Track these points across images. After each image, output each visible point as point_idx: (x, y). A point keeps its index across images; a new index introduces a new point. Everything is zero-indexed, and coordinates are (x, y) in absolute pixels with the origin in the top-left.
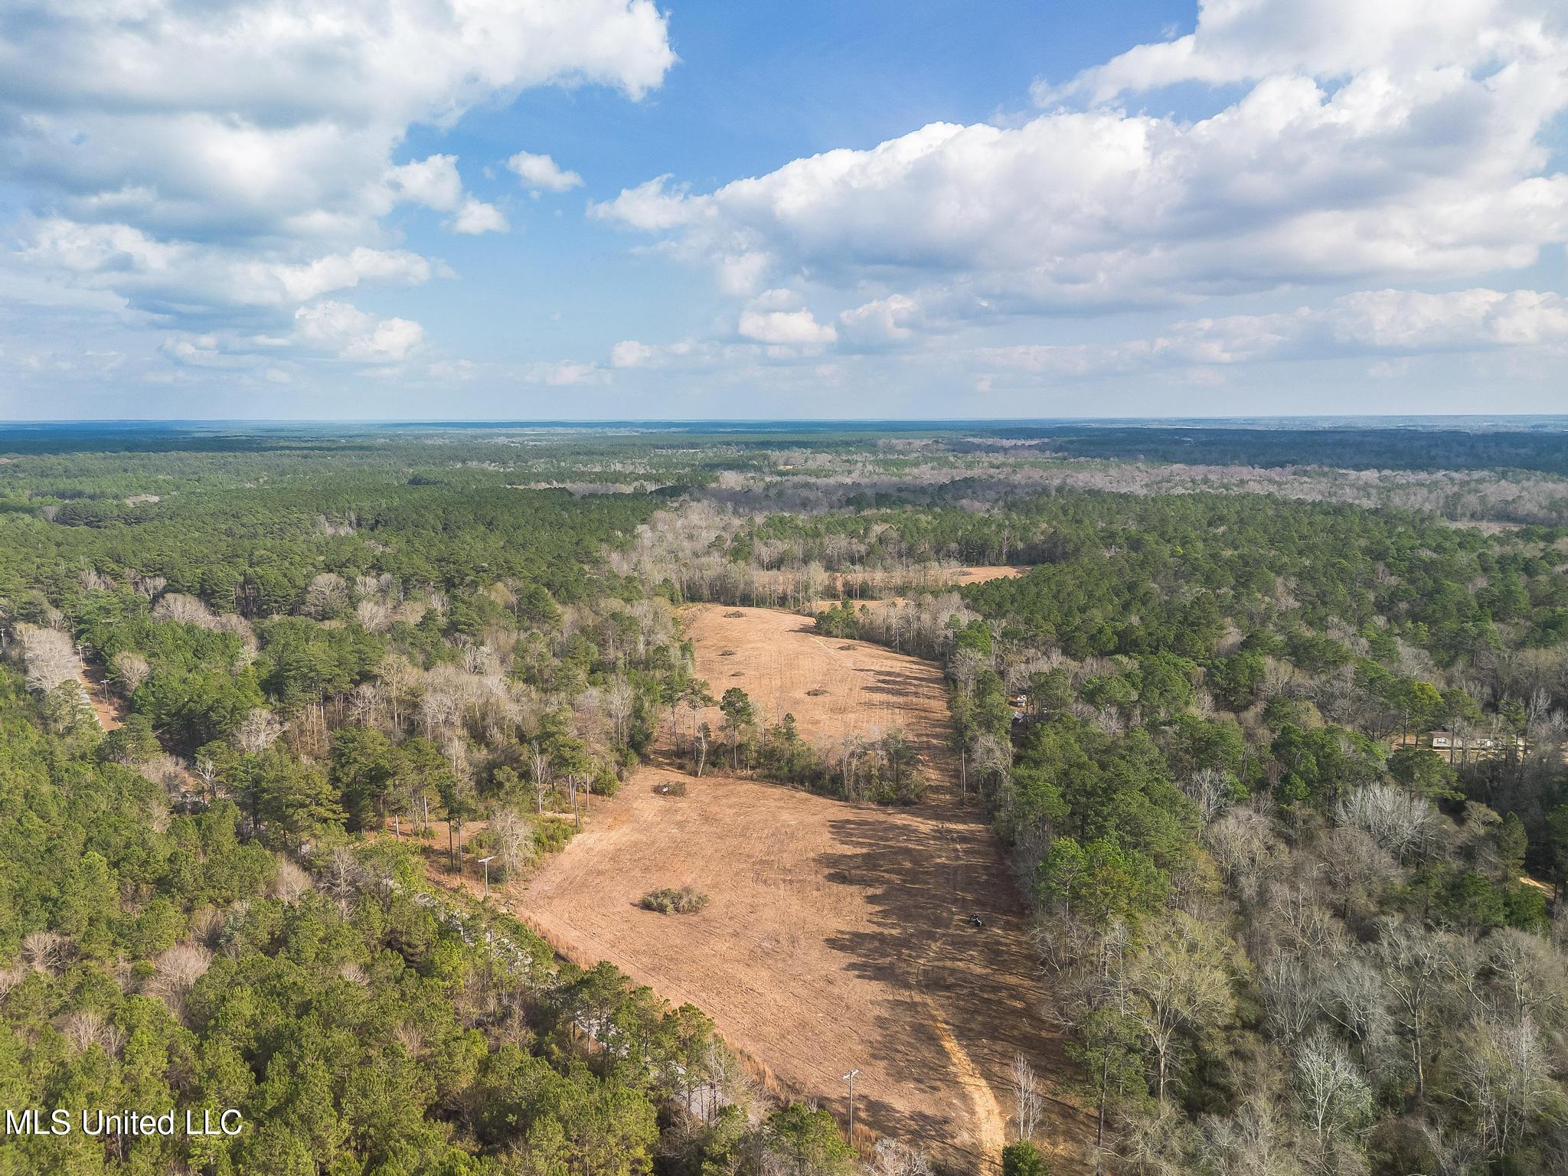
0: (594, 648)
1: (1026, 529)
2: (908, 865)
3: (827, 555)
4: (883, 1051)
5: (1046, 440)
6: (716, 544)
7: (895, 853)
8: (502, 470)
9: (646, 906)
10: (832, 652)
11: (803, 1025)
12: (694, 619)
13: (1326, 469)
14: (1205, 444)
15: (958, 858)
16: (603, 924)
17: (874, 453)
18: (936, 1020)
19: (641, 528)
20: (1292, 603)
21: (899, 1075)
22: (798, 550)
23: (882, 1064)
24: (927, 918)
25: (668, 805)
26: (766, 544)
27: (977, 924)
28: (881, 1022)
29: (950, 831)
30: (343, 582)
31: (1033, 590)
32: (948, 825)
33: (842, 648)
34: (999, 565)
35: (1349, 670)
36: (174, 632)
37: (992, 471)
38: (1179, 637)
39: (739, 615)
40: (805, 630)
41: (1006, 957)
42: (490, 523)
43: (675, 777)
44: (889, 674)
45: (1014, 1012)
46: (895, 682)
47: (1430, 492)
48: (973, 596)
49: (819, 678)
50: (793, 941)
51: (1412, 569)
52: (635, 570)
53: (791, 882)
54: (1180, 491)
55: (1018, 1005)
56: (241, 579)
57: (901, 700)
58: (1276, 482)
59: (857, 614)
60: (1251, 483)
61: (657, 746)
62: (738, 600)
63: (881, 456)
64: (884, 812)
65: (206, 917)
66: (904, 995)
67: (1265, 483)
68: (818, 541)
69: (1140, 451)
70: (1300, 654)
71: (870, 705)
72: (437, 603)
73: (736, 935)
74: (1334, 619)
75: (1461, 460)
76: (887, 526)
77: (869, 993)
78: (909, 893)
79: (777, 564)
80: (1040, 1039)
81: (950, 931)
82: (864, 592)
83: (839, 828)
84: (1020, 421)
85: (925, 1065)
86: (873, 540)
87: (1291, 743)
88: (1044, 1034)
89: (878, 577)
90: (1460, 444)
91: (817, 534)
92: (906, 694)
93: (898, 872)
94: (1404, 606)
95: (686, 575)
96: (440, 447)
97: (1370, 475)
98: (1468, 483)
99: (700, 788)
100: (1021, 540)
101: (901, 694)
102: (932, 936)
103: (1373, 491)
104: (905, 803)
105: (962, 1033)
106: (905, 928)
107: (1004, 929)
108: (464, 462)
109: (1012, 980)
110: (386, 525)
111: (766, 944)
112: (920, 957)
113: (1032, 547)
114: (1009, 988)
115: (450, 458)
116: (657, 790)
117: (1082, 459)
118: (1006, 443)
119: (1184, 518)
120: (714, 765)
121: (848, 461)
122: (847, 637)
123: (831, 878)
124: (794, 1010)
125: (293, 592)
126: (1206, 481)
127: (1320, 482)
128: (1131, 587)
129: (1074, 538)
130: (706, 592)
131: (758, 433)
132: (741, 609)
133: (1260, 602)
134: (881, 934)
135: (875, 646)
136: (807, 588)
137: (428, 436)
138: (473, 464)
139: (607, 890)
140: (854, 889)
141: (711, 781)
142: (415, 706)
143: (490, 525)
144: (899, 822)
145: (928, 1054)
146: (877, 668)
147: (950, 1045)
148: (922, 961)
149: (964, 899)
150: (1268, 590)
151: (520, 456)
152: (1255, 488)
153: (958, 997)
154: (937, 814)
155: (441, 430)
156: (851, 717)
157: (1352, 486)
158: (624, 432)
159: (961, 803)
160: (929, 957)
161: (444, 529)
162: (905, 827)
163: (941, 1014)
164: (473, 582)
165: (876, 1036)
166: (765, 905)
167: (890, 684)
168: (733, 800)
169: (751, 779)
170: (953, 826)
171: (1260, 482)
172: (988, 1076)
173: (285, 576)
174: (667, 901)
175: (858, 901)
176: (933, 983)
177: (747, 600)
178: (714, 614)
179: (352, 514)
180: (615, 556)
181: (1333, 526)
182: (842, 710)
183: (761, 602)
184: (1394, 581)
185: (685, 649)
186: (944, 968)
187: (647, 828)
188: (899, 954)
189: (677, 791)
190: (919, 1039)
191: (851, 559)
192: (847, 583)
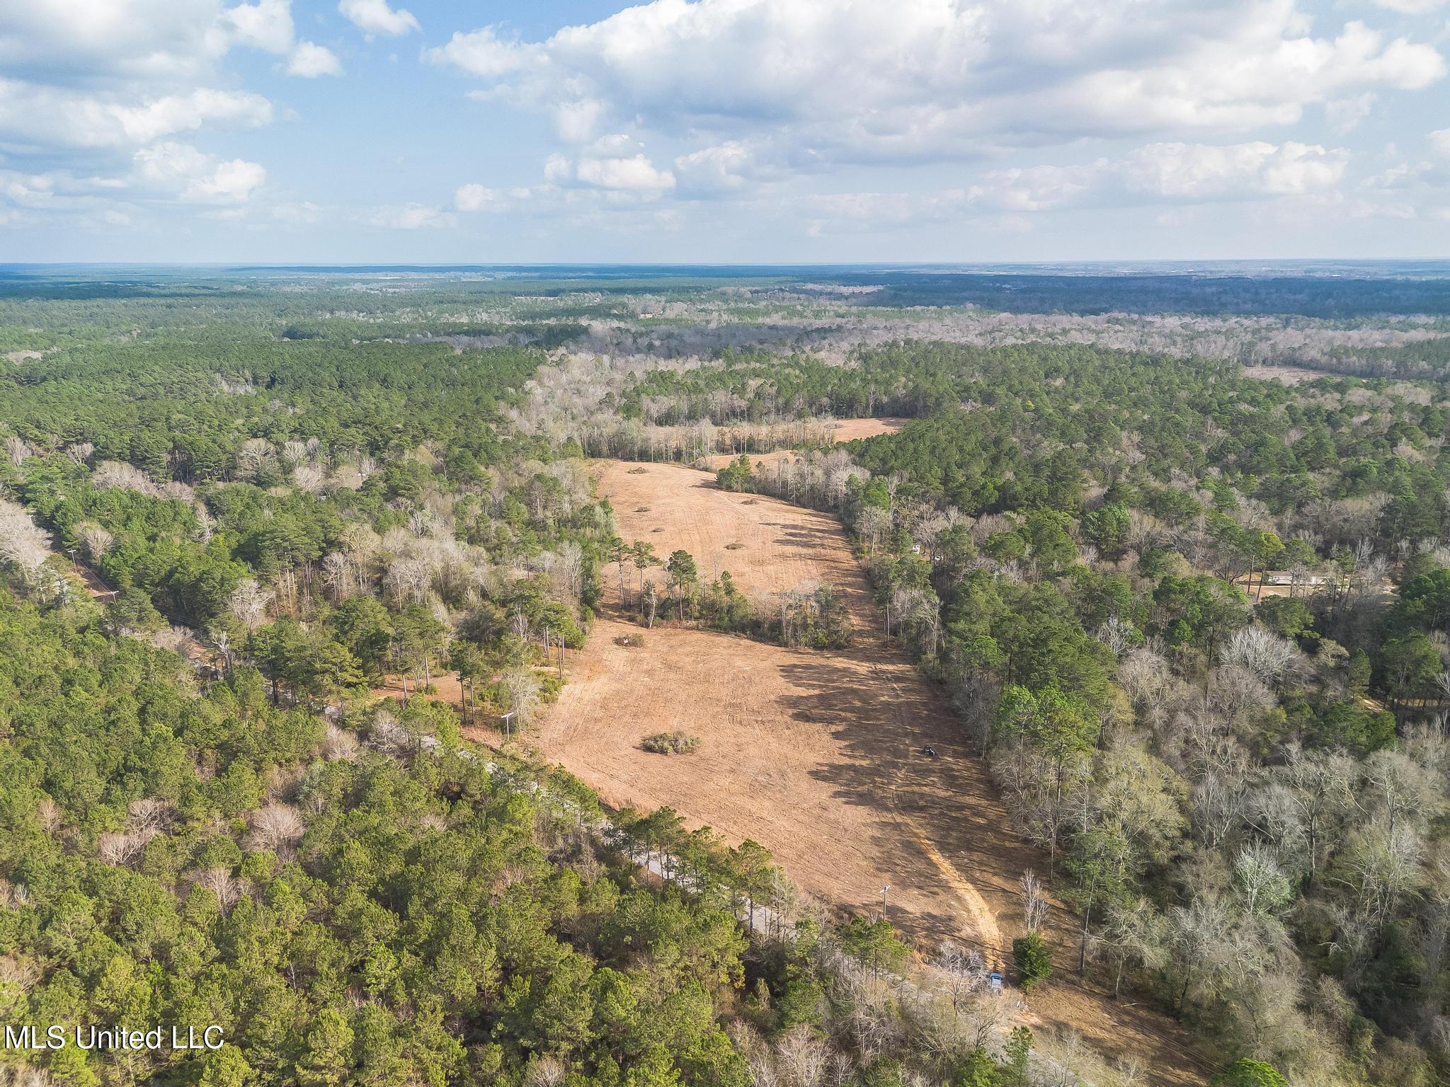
0: (524, 508)
1: (888, 383)
2: (858, 704)
3: (711, 410)
4: (885, 865)
5: (881, 288)
6: (607, 401)
7: (843, 693)
8: (372, 321)
9: (648, 749)
10: (738, 506)
11: (813, 847)
12: (601, 475)
13: (1135, 317)
14: (1023, 291)
15: (898, 696)
16: (615, 766)
17: (726, 301)
18: (919, 838)
19: (530, 384)
20: (1139, 456)
21: (903, 884)
22: (684, 407)
23: (888, 875)
24: (887, 749)
25: (633, 655)
26: (653, 400)
27: (931, 754)
28: (876, 841)
29: (884, 672)
30: (272, 447)
31: (911, 446)
32: (879, 666)
33: (745, 503)
34: (867, 418)
35: (1201, 520)
36: (120, 499)
37: (839, 320)
38: (1053, 493)
39: (642, 471)
40: (707, 485)
41: (961, 781)
42: (385, 380)
43: (631, 629)
44: (794, 527)
45: (980, 827)
46: (802, 535)
47: (1227, 340)
48: (860, 452)
49: (733, 532)
50: (783, 775)
51: (1236, 423)
52: (539, 428)
53: (763, 722)
54: (1010, 341)
55: (982, 821)
56: (171, 445)
57: (811, 551)
58: (1094, 331)
59: (754, 471)
60: (1073, 332)
61: (604, 600)
62: (636, 455)
63: (733, 305)
64: (823, 656)
65: (276, 777)
66: (888, 817)
67: (1085, 332)
68: (701, 396)
69: (967, 299)
70: (1155, 504)
71: (784, 557)
72: (369, 467)
73: (732, 771)
74: (1175, 471)
75: (1248, 306)
76: (762, 381)
77: (857, 816)
78: (866, 728)
79: (666, 419)
80: (1006, 848)
81: (910, 761)
82: (750, 446)
83: (788, 671)
84: (852, 267)
85: (921, 875)
86: (751, 395)
87: (1170, 591)
88: (1007, 844)
89: (762, 431)
90: (1246, 290)
91: (696, 389)
92: (814, 546)
93: (852, 710)
94: (1232, 457)
95: (586, 431)
96: (302, 296)
97: (1172, 322)
98: (1258, 331)
99: (655, 638)
100: (885, 393)
101: (809, 546)
102: (895, 766)
103: (1179, 339)
104: (838, 645)
105: (943, 847)
106: (872, 759)
107: (953, 757)
108: (332, 312)
109: (971, 800)
110: (283, 382)
111: (760, 778)
112: (889, 784)
113: (895, 401)
114: (970, 807)
115: (318, 308)
116: (618, 642)
117: (918, 308)
118: (847, 290)
119: (1022, 370)
120: (662, 617)
121: (702, 310)
122: (746, 491)
123: (797, 717)
124: (803, 834)
125: (224, 457)
126: (1033, 330)
127: (1131, 331)
128: (997, 442)
129: (934, 393)
130: (605, 448)
131: (607, 278)
132: (644, 465)
133: (1110, 455)
134: (853, 765)
135: (773, 500)
136: (699, 444)
137: (285, 283)
138: (341, 314)
139: (608, 735)
140: (818, 726)
141: (662, 631)
142: (384, 571)
143: (384, 382)
144: (839, 665)
145: (920, 865)
146: (782, 522)
147: (936, 857)
148: (893, 787)
149: (914, 734)
150: (1116, 444)
151: (386, 305)
152: (1076, 337)
153: (932, 816)
154: (866, 656)
155: (294, 275)
156: (771, 569)
157: (1159, 334)
158: (477, 278)
159: (884, 645)
160: (898, 783)
161: (341, 386)
162: (845, 670)
163: (922, 832)
164: (398, 445)
165: (875, 852)
166: (748, 744)
167: (796, 537)
168: (688, 649)
169: (698, 629)
170: (885, 667)
171: (1080, 331)
172: (973, 881)
173: (214, 441)
174: (666, 744)
175: (826, 737)
176: (908, 805)
177: (644, 456)
178: (617, 471)
179: (246, 372)
180: (514, 414)
181: (1156, 378)
182: (761, 563)
183: (659, 457)
184: (1220, 433)
185: (604, 504)
186: (914, 793)
187: (621, 678)
188: (874, 782)
189: (635, 643)
190: (910, 854)
191: (734, 414)
192: (735, 438)
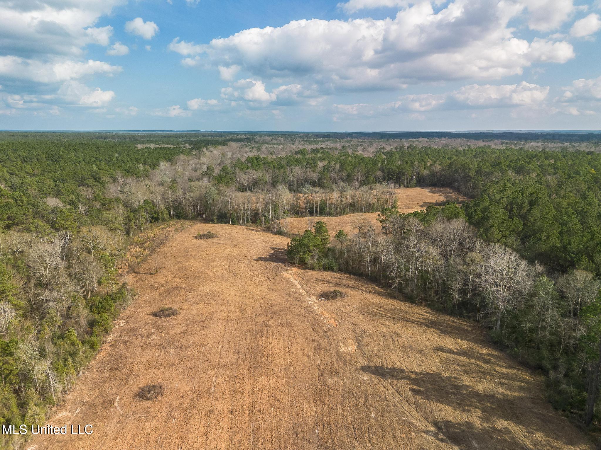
3: (289, 180)
6: (208, 173)
10: (312, 301)
22: (268, 177)
26: (245, 173)
34: (411, 187)
39: (209, 236)
59: (332, 241)
62: (215, 218)
68: (282, 171)
79: (251, 187)
86: (321, 170)
89: (333, 196)
91: (281, 167)
100: (425, 169)
113: (433, 174)
130: (189, 211)
136: (275, 207)
177: (223, 218)
183: (236, 220)
191: (307, 181)
192: (308, 202)
